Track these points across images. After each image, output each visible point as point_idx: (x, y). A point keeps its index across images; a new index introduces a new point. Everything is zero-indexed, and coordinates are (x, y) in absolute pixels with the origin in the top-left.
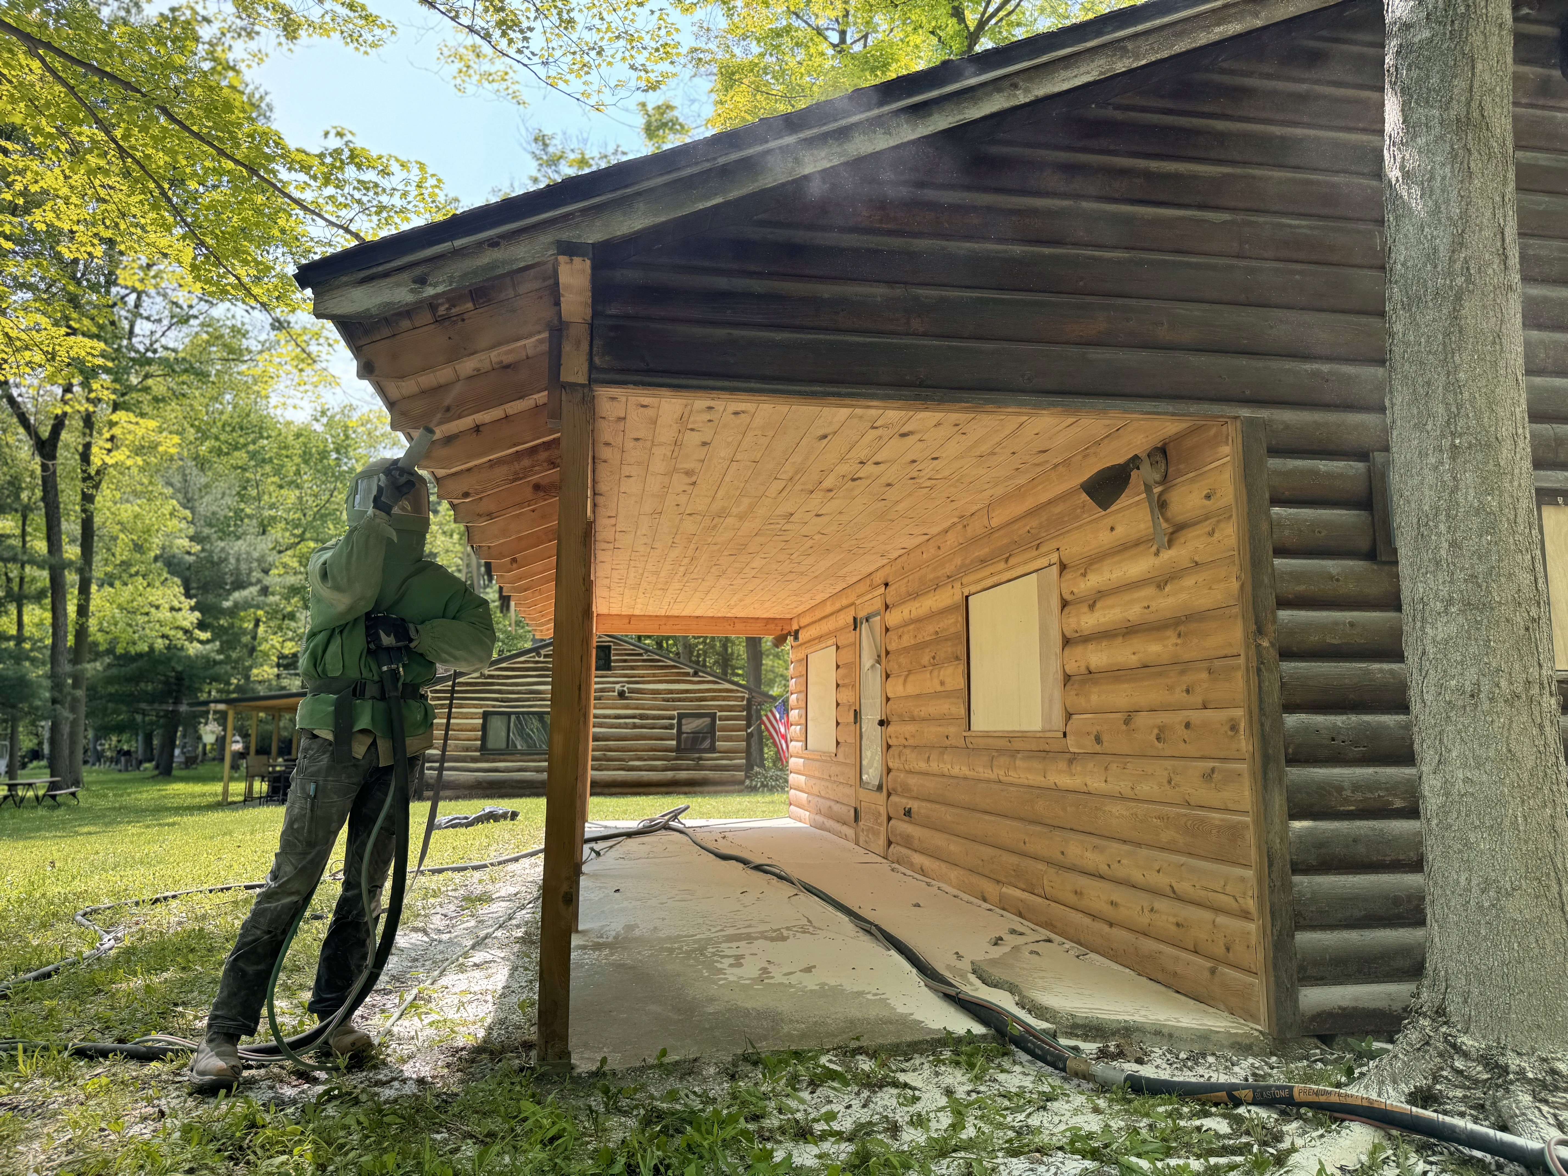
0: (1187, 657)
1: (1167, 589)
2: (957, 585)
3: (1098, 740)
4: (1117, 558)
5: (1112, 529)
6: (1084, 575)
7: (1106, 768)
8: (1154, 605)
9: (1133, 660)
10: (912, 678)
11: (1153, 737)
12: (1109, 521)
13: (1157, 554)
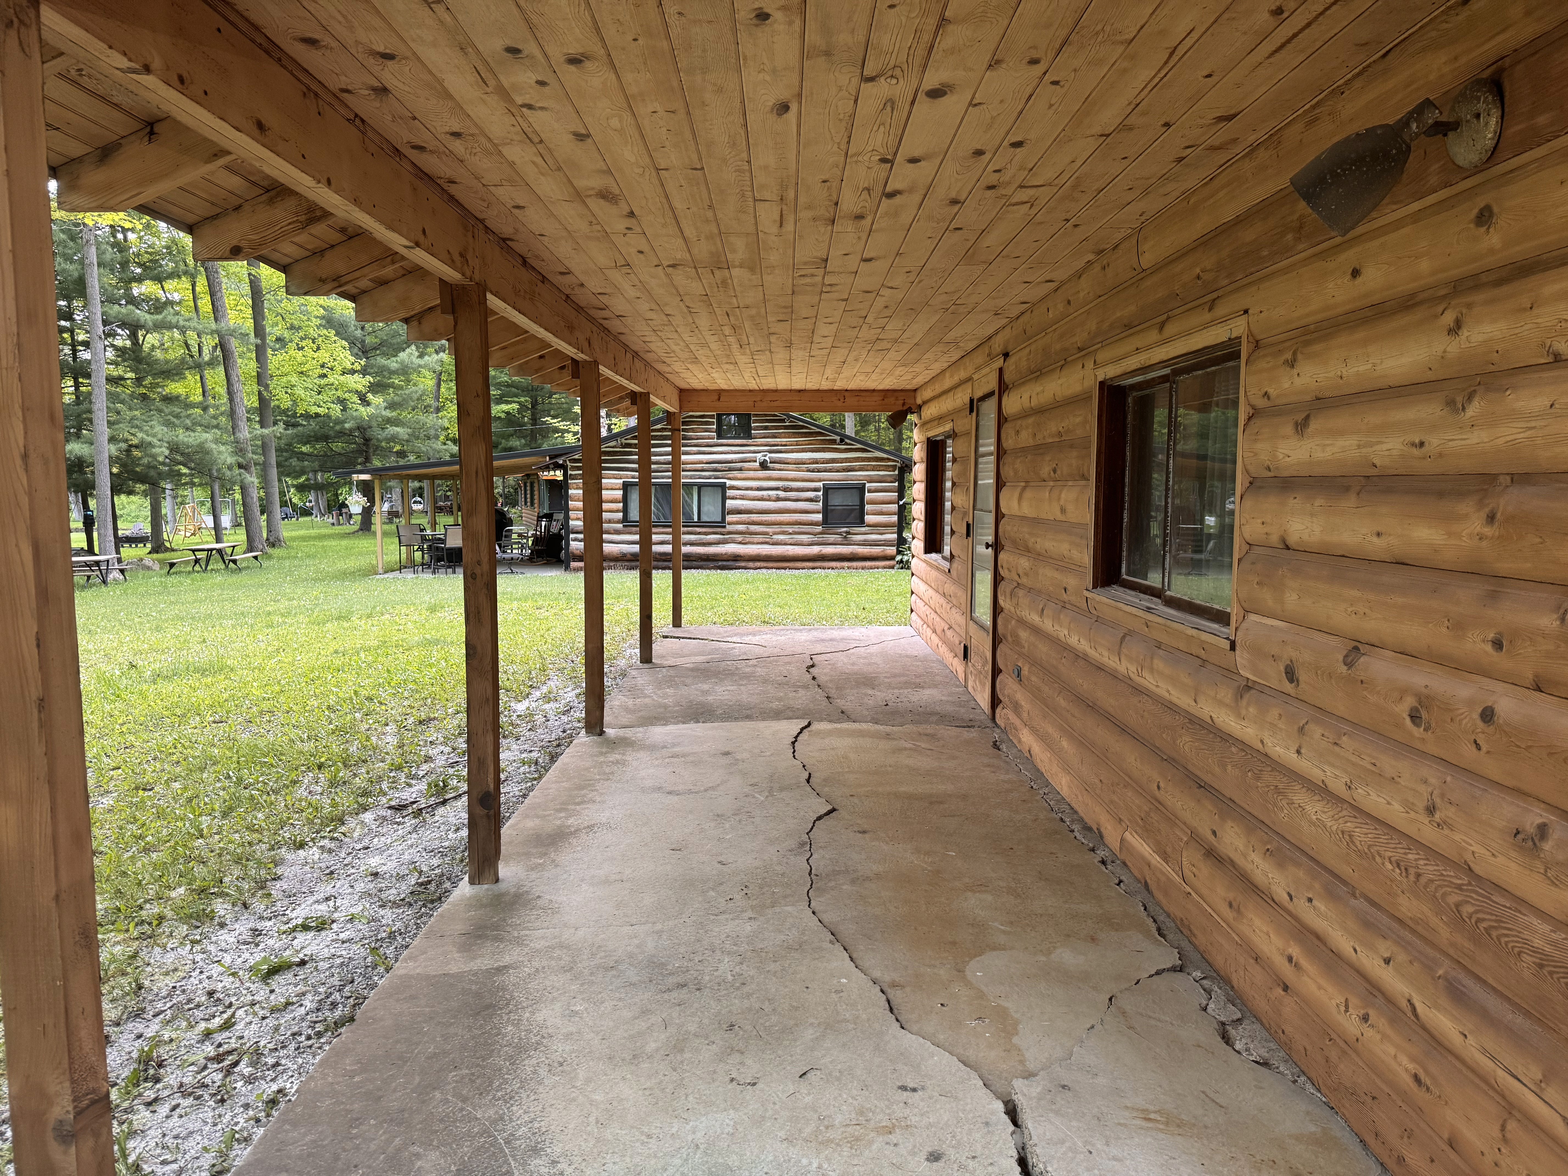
0: (1505, 566)
1: (1474, 409)
2: (1090, 364)
3: (1291, 674)
4: (1360, 335)
5: (1355, 273)
6: (1291, 364)
7: (1301, 730)
8: (1434, 442)
9: (1377, 546)
10: (1028, 494)
11: (1403, 709)
12: (1349, 257)
13: (1455, 329)
